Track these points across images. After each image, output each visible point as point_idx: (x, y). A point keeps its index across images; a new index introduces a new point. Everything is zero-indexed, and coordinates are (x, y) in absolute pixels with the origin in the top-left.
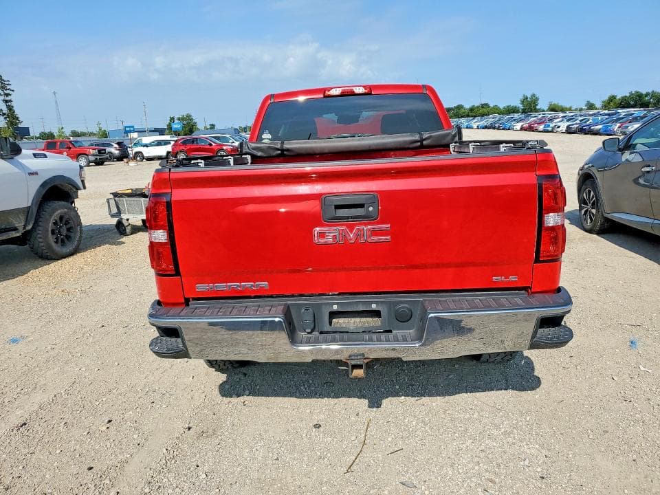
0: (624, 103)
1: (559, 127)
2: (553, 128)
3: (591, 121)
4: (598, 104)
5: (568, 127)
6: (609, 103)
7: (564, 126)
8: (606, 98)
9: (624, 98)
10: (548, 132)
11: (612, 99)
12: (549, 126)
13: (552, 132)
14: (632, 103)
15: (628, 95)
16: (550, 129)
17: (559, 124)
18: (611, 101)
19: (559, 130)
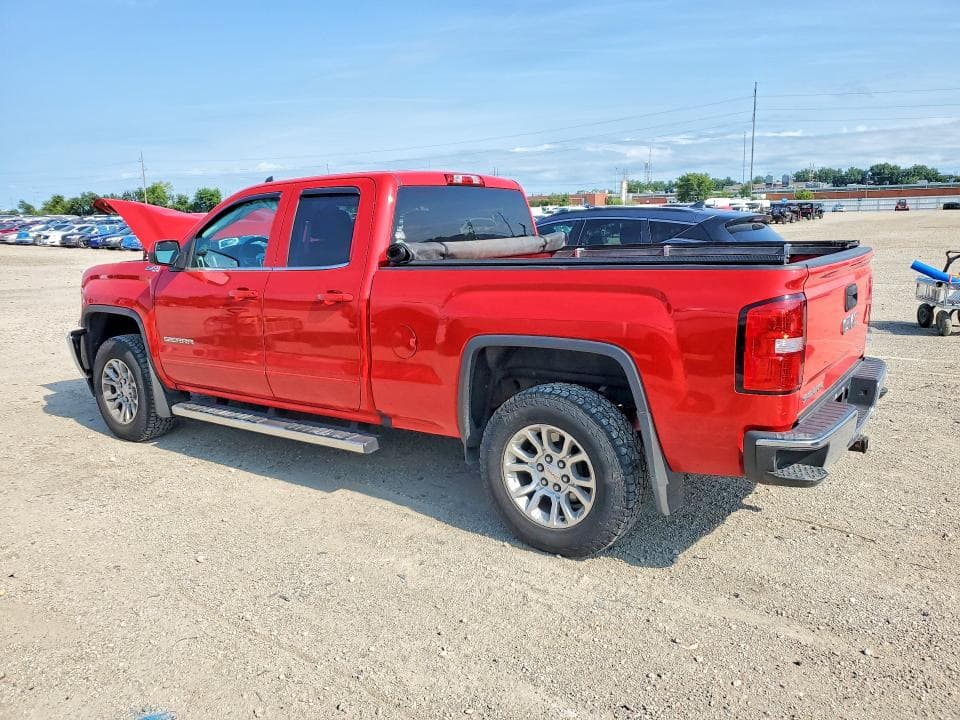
0: (75, 209)
1: (47, 237)
2: (35, 239)
3: (96, 230)
4: (38, 207)
5: (64, 237)
6: (54, 206)
7: (56, 237)
8: (49, 198)
9: (75, 201)
10: (26, 244)
11: (58, 200)
12: (27, 235)
13: (34, 244)
14: (87, 208)
15: (80, 197)
16: (30, 240)
17: (46, 233)
18: (57, 202)
19: (48, 241)
